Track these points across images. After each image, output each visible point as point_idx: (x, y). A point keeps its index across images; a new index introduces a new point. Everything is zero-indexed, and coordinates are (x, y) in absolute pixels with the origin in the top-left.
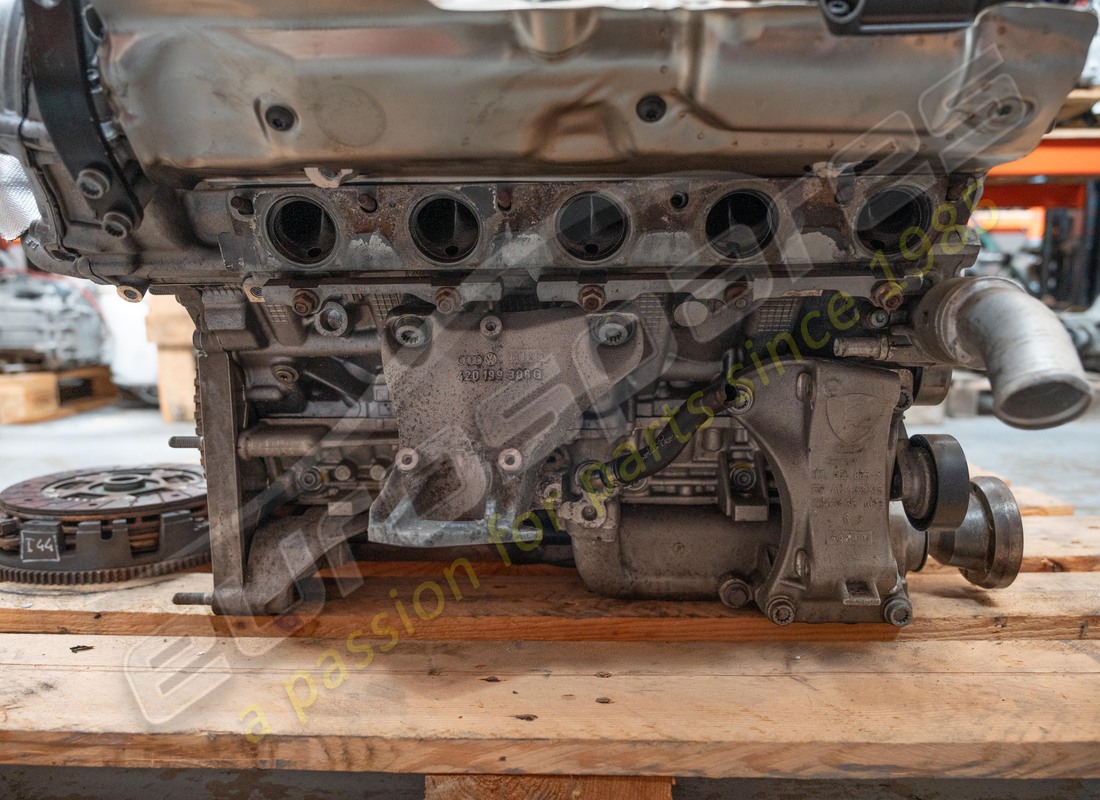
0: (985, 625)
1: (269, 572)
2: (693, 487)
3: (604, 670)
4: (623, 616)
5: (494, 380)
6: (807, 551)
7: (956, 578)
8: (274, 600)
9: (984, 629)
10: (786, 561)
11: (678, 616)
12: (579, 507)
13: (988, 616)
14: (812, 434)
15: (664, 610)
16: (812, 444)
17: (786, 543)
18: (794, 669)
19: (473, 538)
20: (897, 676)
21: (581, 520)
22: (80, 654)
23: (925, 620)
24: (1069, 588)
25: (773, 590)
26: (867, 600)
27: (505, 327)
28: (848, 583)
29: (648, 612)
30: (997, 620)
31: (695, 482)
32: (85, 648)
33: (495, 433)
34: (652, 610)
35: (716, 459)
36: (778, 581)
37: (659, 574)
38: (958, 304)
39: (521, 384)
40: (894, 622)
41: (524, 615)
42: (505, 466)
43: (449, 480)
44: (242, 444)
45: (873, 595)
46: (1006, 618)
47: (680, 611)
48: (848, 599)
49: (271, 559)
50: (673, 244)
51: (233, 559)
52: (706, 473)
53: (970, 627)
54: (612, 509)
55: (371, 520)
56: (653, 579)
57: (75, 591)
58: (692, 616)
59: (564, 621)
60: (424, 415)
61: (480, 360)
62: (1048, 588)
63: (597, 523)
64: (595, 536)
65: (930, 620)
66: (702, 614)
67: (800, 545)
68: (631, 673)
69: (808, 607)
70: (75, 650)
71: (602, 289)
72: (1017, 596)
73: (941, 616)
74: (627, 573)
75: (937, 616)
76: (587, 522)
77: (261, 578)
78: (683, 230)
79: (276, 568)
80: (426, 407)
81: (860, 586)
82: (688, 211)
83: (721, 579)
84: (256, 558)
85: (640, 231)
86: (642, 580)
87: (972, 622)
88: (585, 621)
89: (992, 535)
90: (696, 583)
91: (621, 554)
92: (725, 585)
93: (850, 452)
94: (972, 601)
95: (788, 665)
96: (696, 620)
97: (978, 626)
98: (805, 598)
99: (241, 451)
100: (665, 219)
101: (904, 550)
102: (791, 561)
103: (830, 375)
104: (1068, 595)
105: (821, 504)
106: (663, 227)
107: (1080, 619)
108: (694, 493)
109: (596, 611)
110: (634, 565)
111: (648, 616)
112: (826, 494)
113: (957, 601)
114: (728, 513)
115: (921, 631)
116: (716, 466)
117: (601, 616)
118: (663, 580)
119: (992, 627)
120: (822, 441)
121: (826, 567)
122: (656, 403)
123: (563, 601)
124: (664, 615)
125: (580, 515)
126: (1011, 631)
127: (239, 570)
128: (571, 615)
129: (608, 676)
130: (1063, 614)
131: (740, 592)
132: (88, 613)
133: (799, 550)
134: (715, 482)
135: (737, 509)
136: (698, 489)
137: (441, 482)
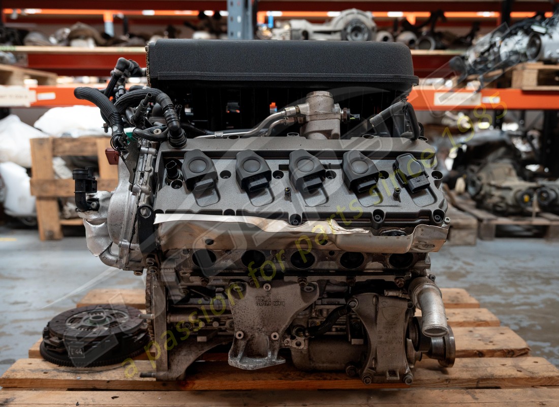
0: (443, 382)
1: (177, 365)
2: (336, 328)
3: (304, 403)
4: (310, 380)
5: (268, 305)
6: (375, 359)
7: (435, 362)
8: (180, 376)
9: (442, 384)
10: (369, 361)
11: (330, 379)
12: (294, 342)
13: (444, 379)
14: (378, 319)
15: (325, 376)
16: (378, 322)
17: (369, 355)
18: (370, 402)
19: (265, 365)
20: (404, 404)
21: (295, 346)
22: (115, 399)
23: (421, 380)
24: (478, 366)
25: (365, 372)
26: (395, 378)
27: (272, 287)
28: (389, 372)
29: (319, 378)
30: (447, 380)
31: (337, 326)
32: (116, 397)
33: (269, 325)
34: (321, 377)
35: (345, 318)
36: (366, 368)
37: (323, 363)
38: (418, 292)
39: (277, 307)
40: (407, 383)
41: (273, 380)
42: (273, 339)
43: (253, 341)
44: (168, 318)
45: (397, 376)
46: (450, 379)
47: (331, 377)
48: (388, 378)
49: (177, 360)
50: (329, 265)
51: (164, 361)
52: (341, 323)
53: (437, 383)
54: (306, 341)
55: (229, 358)
56: (321, 365)
57: (94, 371)
58: (336, 379)
59: (288, 382)
60: (243, 316)
61: (263, 298)
62: (470, 366)
63: (302, 347)
64: (300, 351)
65: (422, 380)
66: (339, 378)
67: (374, 357)
68: (314, 404)
69: (377, 378)
70: (113, 398)
71: (306, 278)
72: (457, 370)
73: (427, 379)
74: (311, 363)
75: (425, 379)
76: (297, 347)
77: (174, 367)
78: (333, 260)
79: (180, 363)
80: (243, 314)
81: (393, 373)
82: (334, 256)
83: (347, 365)
84: (171, 360)
85: (318, 261)
86: (317, 365)
87: (438, 381)
88: (296, 381)
89: (445, 349)
90: (337, 366)
91: (310, 356)
92: (348, 368)
93: (391, 325)
94: (440, 372)
95: (368, 400)
96: (337, 381)
97: (440, 382)
98: (375, 375)
99: (168, 321)
100: (327, 258)
101: (414, 355)
102: (370, 362)
103: (384, 300)
104: (476, 369)
105: (381, 343)
106: (326, 260)
107: (476, 379)
108: (337, 330)
109: (300, 377)
110: (314, 360)
111: (319, 379)
112: (383, 339)
113: (434, 372)
114: (349, 340)
115: (419, 384)
116: (345, 320)
117: (301, 379)
118: (325, 365)
119: (445, 383)
120: (382, 320)
121: (382, 366)
122: (323, 299)
123: (287, 373)
124: (325, 379)
125: (295, 344)
126: (452, 384)
127: (166, 365)
128: (290, 379)
129: (306, 405)
130: (471, 377)
131: (353, 371)
132: (104, 381)
133: (373, 358)
134: (345, 326)
135: (352, 340)
136: (339, 329)
137: (251, 342)
